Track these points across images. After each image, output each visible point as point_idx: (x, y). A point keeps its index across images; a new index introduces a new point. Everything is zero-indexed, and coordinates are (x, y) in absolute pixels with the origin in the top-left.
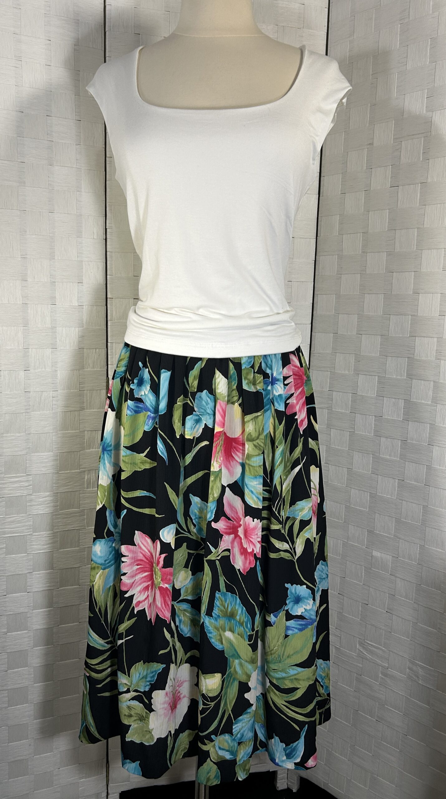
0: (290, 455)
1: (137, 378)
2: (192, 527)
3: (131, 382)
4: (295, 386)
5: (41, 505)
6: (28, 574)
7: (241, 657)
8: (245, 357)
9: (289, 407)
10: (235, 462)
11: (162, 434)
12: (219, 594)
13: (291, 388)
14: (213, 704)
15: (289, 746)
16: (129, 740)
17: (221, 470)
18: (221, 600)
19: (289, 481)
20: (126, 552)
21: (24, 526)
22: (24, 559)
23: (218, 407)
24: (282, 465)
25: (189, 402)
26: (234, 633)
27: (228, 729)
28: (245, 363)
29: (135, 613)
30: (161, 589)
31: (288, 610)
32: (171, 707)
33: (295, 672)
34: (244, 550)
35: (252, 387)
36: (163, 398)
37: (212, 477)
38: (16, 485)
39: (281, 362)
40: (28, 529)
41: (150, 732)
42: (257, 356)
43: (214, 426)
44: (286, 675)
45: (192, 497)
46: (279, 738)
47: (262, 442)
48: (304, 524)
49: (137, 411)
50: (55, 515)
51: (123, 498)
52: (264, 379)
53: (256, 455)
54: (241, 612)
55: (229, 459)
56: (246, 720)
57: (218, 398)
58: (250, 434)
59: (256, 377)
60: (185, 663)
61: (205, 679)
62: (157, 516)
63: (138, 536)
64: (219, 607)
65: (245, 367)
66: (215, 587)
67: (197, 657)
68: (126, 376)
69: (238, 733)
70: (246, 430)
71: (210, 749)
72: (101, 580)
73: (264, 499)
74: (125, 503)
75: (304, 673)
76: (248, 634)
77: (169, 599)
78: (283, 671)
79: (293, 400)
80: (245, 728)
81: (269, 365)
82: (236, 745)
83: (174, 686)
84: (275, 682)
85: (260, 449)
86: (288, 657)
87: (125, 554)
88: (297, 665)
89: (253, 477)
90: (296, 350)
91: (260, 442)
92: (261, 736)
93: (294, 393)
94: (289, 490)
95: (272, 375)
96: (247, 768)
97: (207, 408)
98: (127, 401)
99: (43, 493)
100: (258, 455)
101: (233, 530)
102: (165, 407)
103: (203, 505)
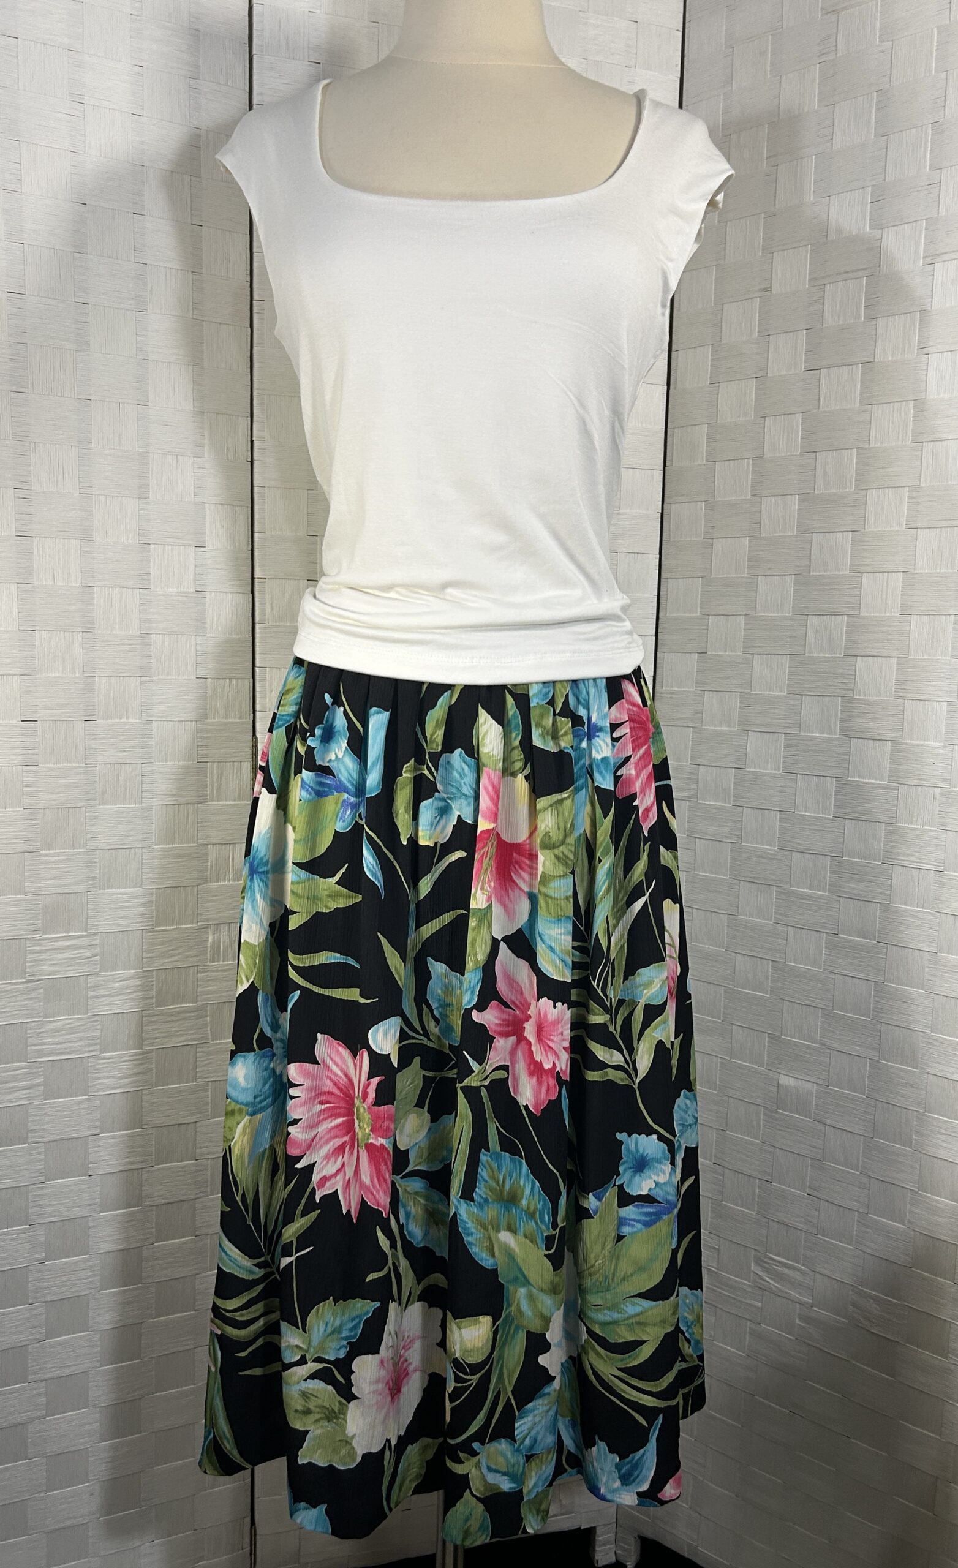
0: (625, 877)
1: (321, 725)
2: (433, 1023)
3: (309, 734)
4: (633, 742)
5: (117, 995)
6: (90, 1138)
7: (532, 1282)
8: (537, 683)
9: (622, 783)
10: (517, 891)
11: (373, 835)
12: (486, 1155)
13: (624, 746)
14: (475, 1378)
15: (627, 1460)
16: (305, 1462)
17: (490, 906)
18: (491, 1168)
19: (624, 929)
20: (298, 1078)
21: (81, 1039)
22: (82, 1106)
23: (484, 781)
24: (610, 897)
25: (426, 772)
26: (516, 1234)
27: (505, 1429)
28: (536, 695)
29: (318, 1201)
30: (370, 1147)
31: (622, 1185)
32: (389, 1389)
33: (638, 1309)
34: (535, 1066)
35: (551, 743)
36: (374, 764)
37: (474, 922)
38: (66, 955)
39: (605, 695)
40: (89, 1045)
41: (347, 1442)
42: (561, 682)
43: (476, 821)
44: (620, 1316)
45: (431, 964)
46: (607, 1445)
47: (571, 851)
48: (653, 1012)
49: (320, 793)
50: (146, 1016)
51: (293, 967)
52: (573, 726)
53: (560, 876)
54: (529, 1189)
55: (505, 886)
56: (541, 1410)
57: (485, 762)
58: (547, 834)
59: (559, 724)
60: (418, 1301)
61: (459, 1327)
62: (362, 1001)
63: (324, 1045)
64: (486, 1181)
65: (537, 703)
66: (479, 1142)
67: (443, 1288)
68: (298, 724)
69: (526, 1437)
70: (539, 826)
71: (470, 1470)
72: (246, 1137)
73: (576, 966)
74: (296, 978)
75: (654, 1311)
76: (545, 1235)
77: (387, 1168)
78: (614, 1307)
79: (630, 769)
80: (539, 1427)
81: (582, 701)
82: (522, 1461)
83: (395, 1347)
84: (597, 1330)
85: (566, 865)
86: (624, 1279)
87: (294, 1080)
88: (640, 1295)
89: (553, 919)
90: (633, 672)
91: (567, 851)
92: (569, 1443)
93: (631, 756)
94: (622, 947)
95: (589, 719)
96: (543, 1507)
97: (463, 784)
98: (301, 772)
99: (121, 970)
100: (563, 876)
101: (514, 1028)
102: (379, 783)
103: (454, 979)
